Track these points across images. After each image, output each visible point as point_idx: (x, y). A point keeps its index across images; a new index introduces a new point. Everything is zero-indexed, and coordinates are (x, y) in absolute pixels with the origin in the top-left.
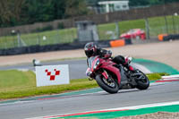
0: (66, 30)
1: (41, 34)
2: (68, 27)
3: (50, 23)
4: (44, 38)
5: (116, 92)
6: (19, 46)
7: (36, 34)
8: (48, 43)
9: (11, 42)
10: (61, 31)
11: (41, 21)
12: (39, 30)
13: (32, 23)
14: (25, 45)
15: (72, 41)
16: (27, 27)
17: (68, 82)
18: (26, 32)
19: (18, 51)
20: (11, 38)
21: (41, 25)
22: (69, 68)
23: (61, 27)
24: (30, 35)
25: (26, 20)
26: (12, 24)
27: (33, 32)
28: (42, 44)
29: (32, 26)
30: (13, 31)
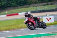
0: (53, 5)
1: (45, 6)
2: (54, 4)
3: (48, 3)
4: (46, 8)
5: (33, 29)
6: (38, 10)
7: (43, 6)
8: (47, 9)
9: (35, 9)
10: (51, 5)
11: (45, 2)
12: (44, 5)
13: (42, 3)
14: (40, 10)
15: (55, 9)
16: (40, 4)
17: (53, 22)
18: (40, 6)
19: (37, 12)
20: (35, 7)
21: (45, 4)
22: (54, 17)
23: (51, 4)
24: (41, 7)
25: (40, 2)
26: (36, 3)
27: (42, 6)
28: (45, 10)
29: (42, 4)
30: (36, 5)
